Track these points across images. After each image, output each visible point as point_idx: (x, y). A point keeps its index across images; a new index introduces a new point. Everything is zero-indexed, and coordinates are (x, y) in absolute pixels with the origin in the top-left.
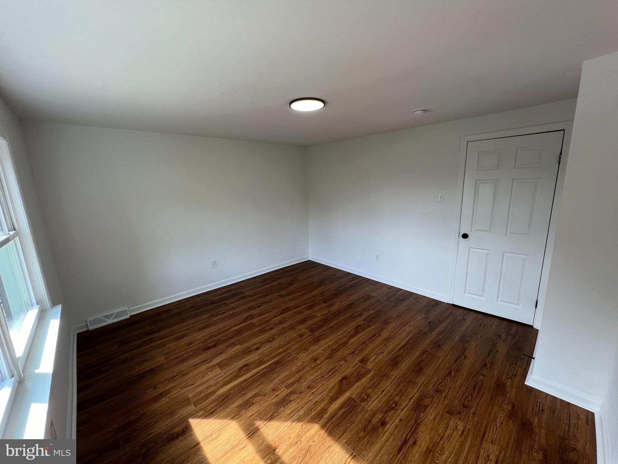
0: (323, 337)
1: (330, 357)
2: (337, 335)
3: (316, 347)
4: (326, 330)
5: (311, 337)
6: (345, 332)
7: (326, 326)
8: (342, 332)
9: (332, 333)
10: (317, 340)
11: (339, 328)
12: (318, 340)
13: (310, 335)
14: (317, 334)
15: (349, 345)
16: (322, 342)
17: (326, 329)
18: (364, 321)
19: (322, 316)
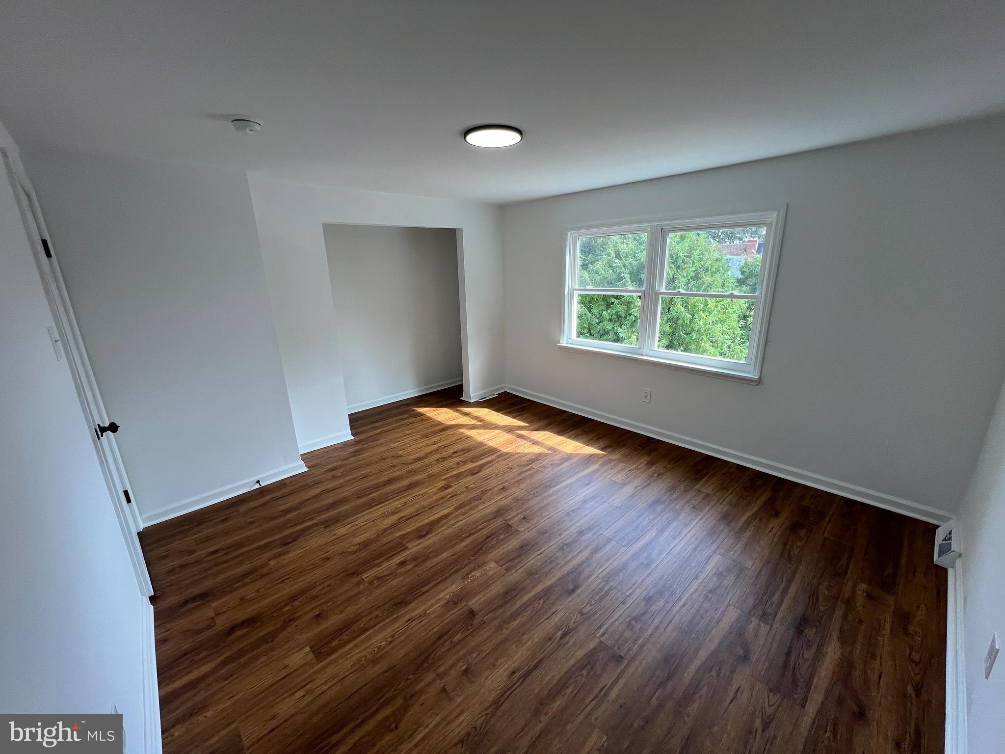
0: (491, 517)
1: (484, 492)
2: (465, 520)
3: (502, 502)
4: (482, 529)
5: (509, 517)
6: (453, 525)
7: (481, 536)
8: (457, 525)
9: (475, 523)
10: (499, 513)
11: (460, 532)
12: (498, 511)
13: (510, 519)
14: (499, 522)
15: (455, 505)
16: (492, 509)
17: (481, 532)
18: (407, 548)
19: (484, 563)
